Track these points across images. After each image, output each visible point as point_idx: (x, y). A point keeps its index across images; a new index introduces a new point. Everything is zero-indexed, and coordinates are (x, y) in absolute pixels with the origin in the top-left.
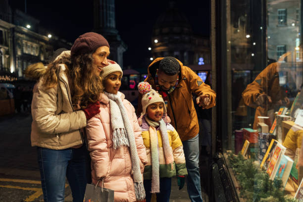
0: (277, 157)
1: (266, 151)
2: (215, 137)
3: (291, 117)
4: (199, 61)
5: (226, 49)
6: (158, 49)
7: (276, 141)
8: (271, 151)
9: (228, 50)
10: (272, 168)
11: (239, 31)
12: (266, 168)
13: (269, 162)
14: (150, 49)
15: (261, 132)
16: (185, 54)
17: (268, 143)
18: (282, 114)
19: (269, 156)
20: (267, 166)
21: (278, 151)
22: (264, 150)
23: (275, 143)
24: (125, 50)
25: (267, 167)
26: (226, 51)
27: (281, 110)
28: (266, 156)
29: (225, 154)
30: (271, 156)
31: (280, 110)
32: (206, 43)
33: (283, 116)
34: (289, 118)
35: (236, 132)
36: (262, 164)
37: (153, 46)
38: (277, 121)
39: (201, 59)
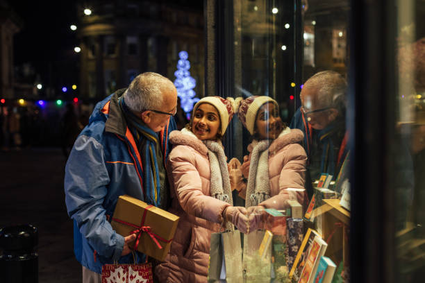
0: (314, 260)
1: (298, 249)
3: (336, 193)
4: (179, 59)
5: (233, 40)
6: (93, 29)
7: (314, 232)
8: (305, 250)
9: (236, 43)
10: (306, 278)
11: (256, 8)
12: (297, 278)
13: (302, 267)
14: (74, 28)
15: (291, 217)
16: (150, 42)
17: (301, 236)
18: (323, 187)
19: (302, 257)
20: (299, 274)
21: (315, 249)
22: (295, 248)
23: (312, 235)
24: (17, 30)
25: (299, 276)
26: (233, 44)
27: (323, 177)
28: (298, 257)
30: (306, 258)
31: (321, 179)
32: (192, 20)
33: (325, 190)
34: (334, 194)
36: (293, 272)
37: (81, 21)
38: (316, 197)
39: (183, 55)
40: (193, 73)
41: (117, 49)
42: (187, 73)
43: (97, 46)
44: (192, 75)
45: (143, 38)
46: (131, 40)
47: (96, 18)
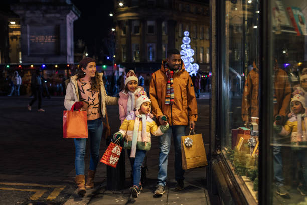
2: (214, 135)
4: (183, 36)
6: (125, 16)
14: (111, 15)
15: (253, 130)
16: (163, 25)
19: (257, 148)
28: (255, 149)
29: (223, 151)
35: (233, 131)
39: (186, 33)
40: (193, 45)
41: (141, 29)
42: (188, 46)
43: (127, 27)
44: (192, 48)
45: (159, 22)
46: (150, 23)
47: (126, 8)
